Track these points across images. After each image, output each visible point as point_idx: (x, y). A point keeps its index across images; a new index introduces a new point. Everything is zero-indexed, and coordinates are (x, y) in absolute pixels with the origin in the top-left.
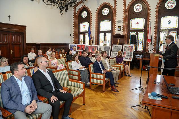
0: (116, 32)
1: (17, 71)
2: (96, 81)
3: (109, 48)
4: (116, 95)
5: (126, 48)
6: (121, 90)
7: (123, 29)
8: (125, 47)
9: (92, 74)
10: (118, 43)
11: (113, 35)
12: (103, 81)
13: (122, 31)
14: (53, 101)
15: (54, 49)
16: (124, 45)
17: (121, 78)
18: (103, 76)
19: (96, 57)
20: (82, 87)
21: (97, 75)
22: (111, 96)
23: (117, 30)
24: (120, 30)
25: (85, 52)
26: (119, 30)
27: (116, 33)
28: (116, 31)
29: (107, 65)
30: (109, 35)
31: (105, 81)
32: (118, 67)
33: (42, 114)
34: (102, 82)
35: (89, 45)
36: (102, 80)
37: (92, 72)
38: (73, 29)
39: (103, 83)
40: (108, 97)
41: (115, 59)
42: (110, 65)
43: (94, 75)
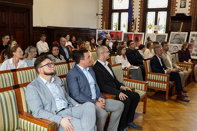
0: (176, 10)
1: (83, 60)
2: (155, 84)
3: (164, 37)
4: (187, 106)
5: (194, 38)
6: (192, 100)
7: (190, 4)
8: (194, 35)
9: (148, 75)
10: (181, 30)
11: (171, 15)
12: (166, 85)
13: (188, 8)
14: (122, 98)
15: (74, 37)
16: (192, 33)
17: (189, 85)
18: (166, 77)
19: (156, 49)
20: (143, 89)
21: (157, 76)
22: (179, 106)
23: (179, 6)
24: (185, 7)
25: (132, 43)
26: (182, 6)
27: (176, 12)
28: (176, 8)
29: (169, 62)
30: (163, 16)
31: (169, 85)
32: (184, 67)
33: (111, 112)
34: (164, 86)
35: (128, 31)
36: (164, 82)
37: (149, 71)
38: (102, 5)
39: (165, 88)
40: (175, 107)
41: (177, 54)
42: (173, 62)
43: (153, 75)
